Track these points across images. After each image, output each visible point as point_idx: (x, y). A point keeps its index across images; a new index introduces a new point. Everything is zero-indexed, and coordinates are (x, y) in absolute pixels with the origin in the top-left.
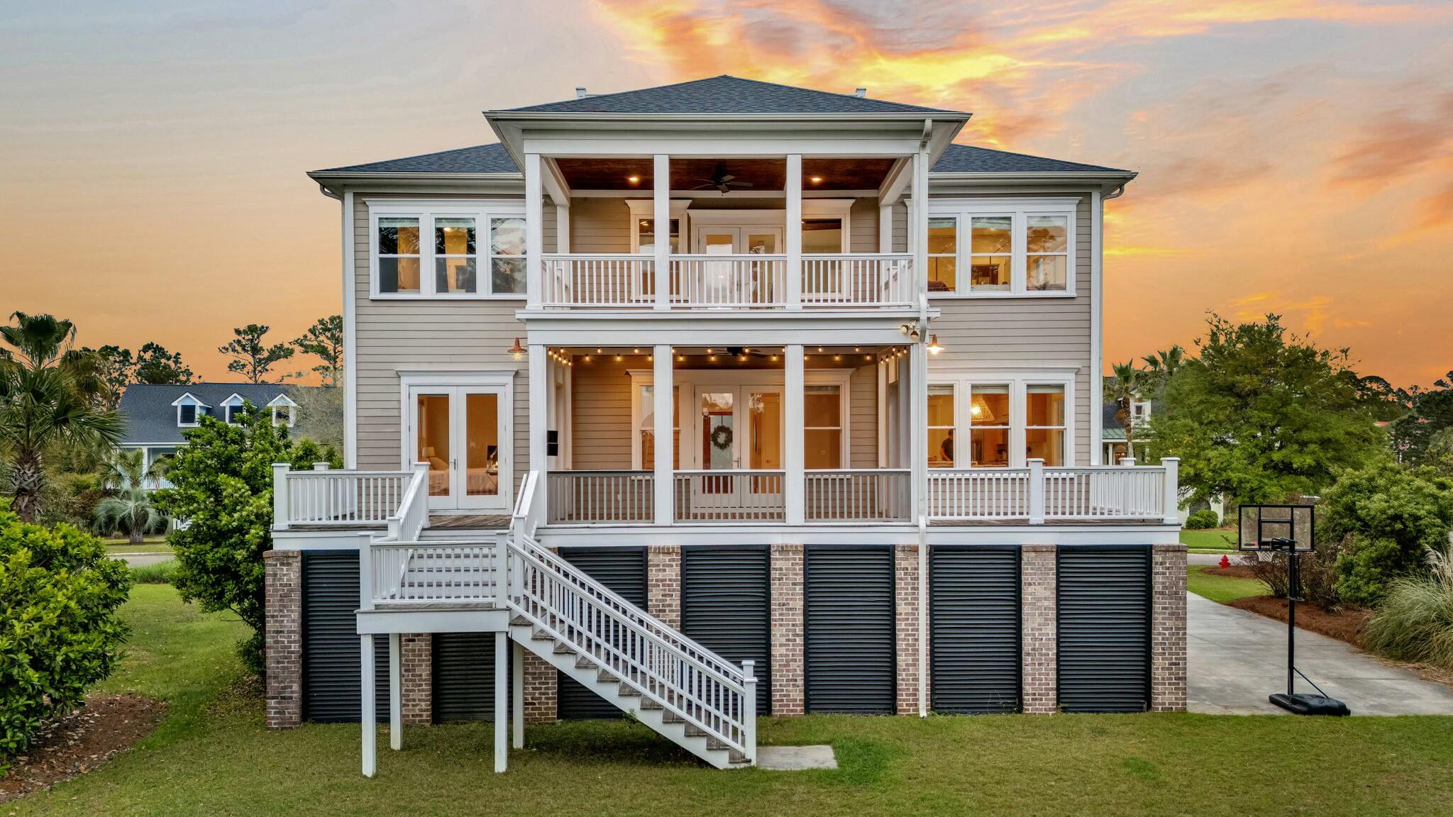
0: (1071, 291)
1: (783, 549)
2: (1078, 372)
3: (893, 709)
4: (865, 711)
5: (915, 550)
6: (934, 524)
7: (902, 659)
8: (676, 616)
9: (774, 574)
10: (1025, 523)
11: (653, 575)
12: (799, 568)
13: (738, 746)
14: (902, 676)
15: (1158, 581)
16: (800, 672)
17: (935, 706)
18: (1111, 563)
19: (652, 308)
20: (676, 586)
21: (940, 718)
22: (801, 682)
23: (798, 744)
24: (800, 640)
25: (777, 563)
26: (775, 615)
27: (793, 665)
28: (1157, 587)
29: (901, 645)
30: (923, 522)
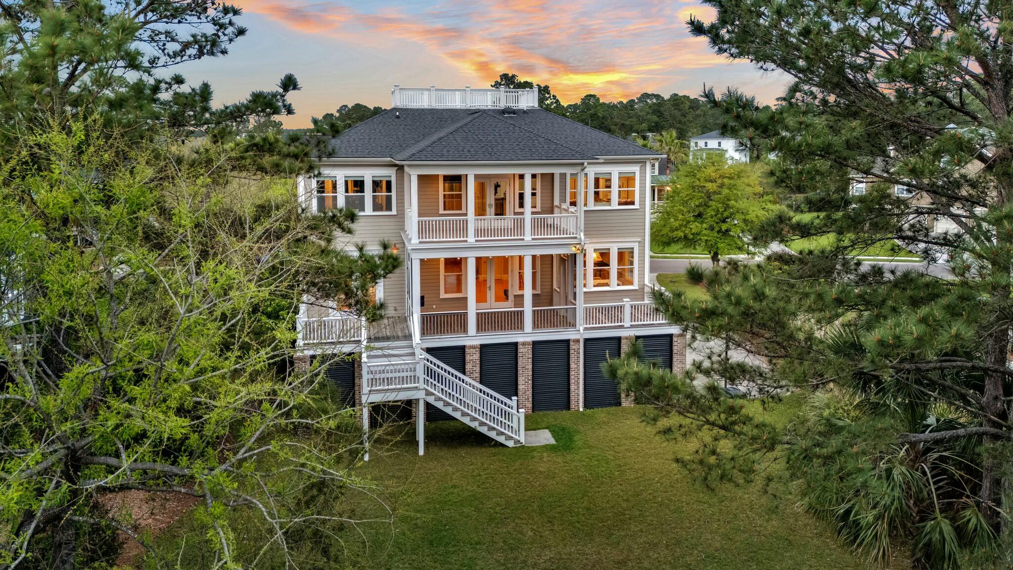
0: (636, 206)
1: (524, 344)
2: (639, 242)
3: (568, 408)
4: (556, 409)
5: (578, 341)
6: (586, 329)
7: (573, 387)
8: (478, 375)
9: (520, 355)
10: (622, 327)
11: (468, 358)
12: (530, 352)
13: (517, 437)
14: (572, 394)
15: (675, 349)
16: (530, 395)
17: (586, 406)
18: (656, 342)
19: (466, 241)
20: (478, 362)
21: (588, 410)
22: (531, 400)
23: (535, 430)
24: (530, 382)
25: (521, 349)
26: (520, 372)
27: (528, 393)
28: (675, 351)
29: (572, 381)
30: (581, 329)
